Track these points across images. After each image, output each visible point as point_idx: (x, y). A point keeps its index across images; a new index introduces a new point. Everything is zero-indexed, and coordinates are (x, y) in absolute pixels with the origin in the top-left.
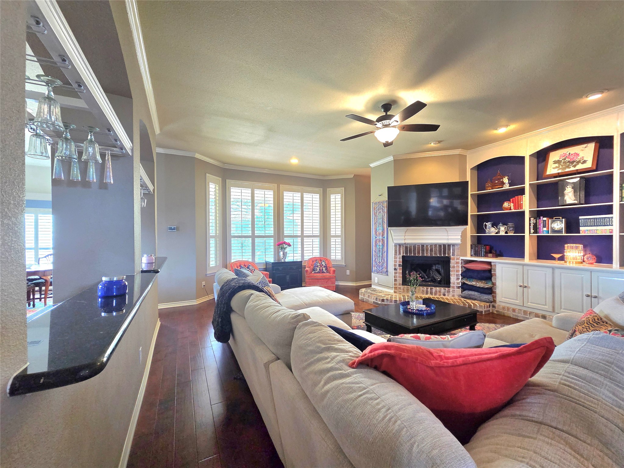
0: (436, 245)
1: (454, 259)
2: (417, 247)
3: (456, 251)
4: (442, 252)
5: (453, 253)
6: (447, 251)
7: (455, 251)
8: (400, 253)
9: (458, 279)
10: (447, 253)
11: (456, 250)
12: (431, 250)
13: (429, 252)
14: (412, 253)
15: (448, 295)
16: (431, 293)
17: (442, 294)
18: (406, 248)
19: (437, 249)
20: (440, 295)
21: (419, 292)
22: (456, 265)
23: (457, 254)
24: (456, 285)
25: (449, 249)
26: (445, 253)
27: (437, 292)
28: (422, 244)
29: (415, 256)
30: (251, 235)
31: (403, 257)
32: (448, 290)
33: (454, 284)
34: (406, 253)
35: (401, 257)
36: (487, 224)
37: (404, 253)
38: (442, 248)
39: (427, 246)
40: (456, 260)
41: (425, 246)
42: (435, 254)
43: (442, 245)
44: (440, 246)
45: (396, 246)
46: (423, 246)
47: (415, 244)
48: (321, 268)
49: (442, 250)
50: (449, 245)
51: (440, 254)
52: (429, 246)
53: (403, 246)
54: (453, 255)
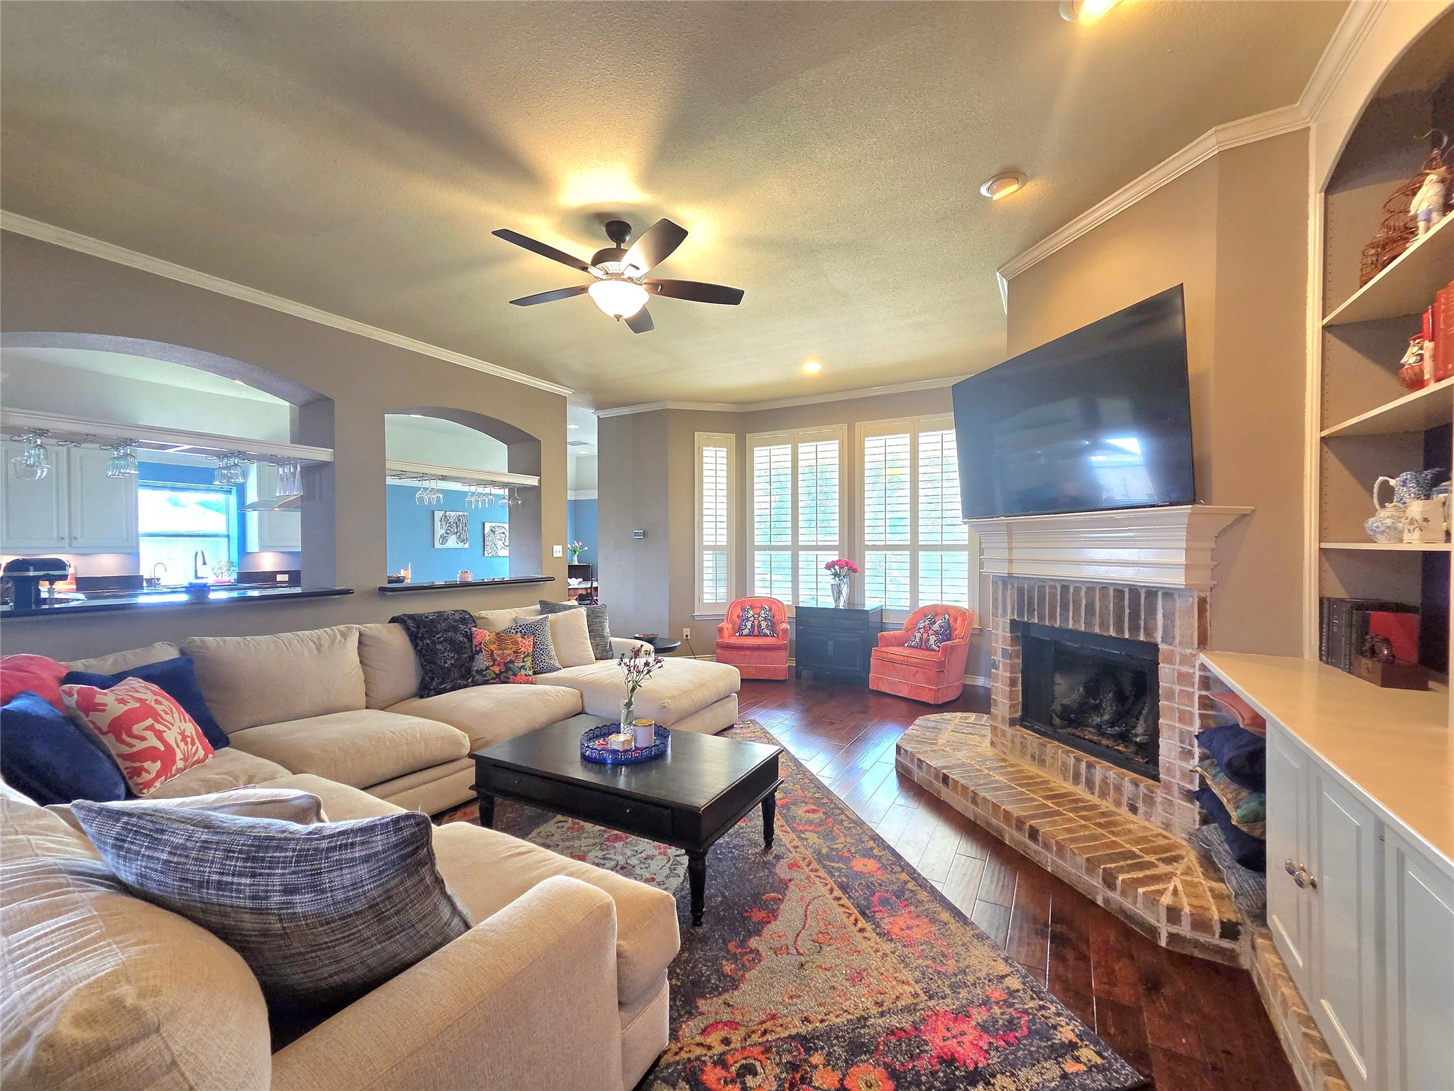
0: (1104, 588)
1: (1170, 661)
2: (1047, 591)
3: (1177, 623)
4: (1126, 619)
5: (1165, 627)
6: (1143, 617)
7: (1173, 622)
8: (1005, 612)
9: (1187, 754)
10: (1142, 626)
11: (1177, 614)
12: (1090, 608)
13: (1083, 614)
14: (1036, 612)
15: (1148, 816)
16: (1090, 784)
17: (1125, 800)
18: (1021, 592)
19: (1107, 608)
20: (1118, 803)
21: (1052, 765)
22: (1177, 688)
23: (1182, 636)
24: (1176, 780)
25: (1151, 612)
26: (1134, 628)
27: (1107, 785)
28: (1064, 583)
29: (1042, 623)
30: (790, 543)
31: (1013, 622)
32: (1146, 792)
33: (1169, 771)
34: (1021, 613)
35: (1008, 626)
36: (1392, 482)
37: (1016, 613)
38: (1126, 602)
39: (1077, 590)
40: (1181, 663)
41: (1071, 590)
42: (1102, 624)
43: (1127, 590)
44: (1119, 593)
45: (996, 583)
46: (1065, 588)
47: (1044, 580)
48: (925, 636)
49: (1127, 611)
50: (1152, 593)
51: (1119, 628)
52: (1084, 589)
53: (1013, 587)
54: (1168, 638)
